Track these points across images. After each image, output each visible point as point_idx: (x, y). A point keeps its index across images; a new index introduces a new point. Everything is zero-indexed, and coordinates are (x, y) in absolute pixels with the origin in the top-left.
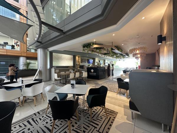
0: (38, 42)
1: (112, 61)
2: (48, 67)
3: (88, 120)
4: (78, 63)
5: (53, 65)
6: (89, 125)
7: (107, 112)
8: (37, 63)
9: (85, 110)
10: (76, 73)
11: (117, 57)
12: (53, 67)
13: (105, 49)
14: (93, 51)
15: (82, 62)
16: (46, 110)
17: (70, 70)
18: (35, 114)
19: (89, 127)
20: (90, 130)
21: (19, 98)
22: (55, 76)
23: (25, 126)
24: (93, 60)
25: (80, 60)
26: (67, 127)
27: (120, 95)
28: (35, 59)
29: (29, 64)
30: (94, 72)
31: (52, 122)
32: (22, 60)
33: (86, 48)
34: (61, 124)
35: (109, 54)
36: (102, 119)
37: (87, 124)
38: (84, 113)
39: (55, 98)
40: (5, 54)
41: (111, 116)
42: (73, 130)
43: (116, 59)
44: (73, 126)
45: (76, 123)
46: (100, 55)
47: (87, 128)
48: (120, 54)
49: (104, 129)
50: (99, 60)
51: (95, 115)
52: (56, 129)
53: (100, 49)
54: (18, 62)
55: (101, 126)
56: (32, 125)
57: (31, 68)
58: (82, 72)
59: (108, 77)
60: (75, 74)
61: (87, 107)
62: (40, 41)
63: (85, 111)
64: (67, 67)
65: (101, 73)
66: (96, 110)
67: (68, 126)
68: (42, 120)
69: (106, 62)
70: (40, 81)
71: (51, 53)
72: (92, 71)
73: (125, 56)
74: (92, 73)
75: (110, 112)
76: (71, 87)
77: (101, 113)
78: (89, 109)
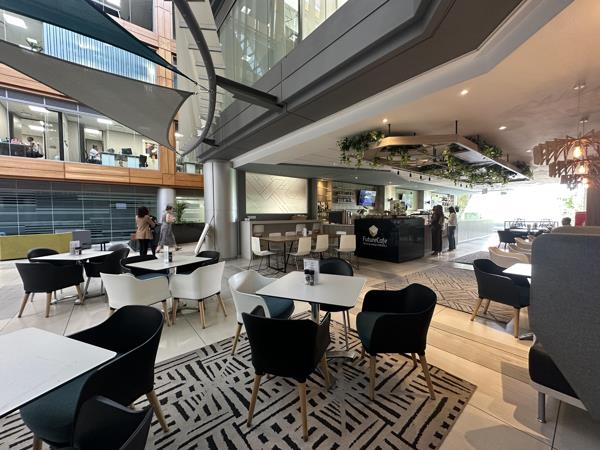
0: (205, 140)
1: (452, 197)
2: (234, 216)
3: (363, 395)
4: (323, 204)
5: (248, 212)
6: (367, 411)
7: (433, 379)
8: (202, 206)
9: (352, 360)
10: (319, 237)
11: (475, 179)
12: (246, 216)
13: (424, 151)
14: (377, 160)
15: (335, 201)
16: (233, 343)
17: (298, 228)
18: (203, 349)
19: (366, 416)
20: (371, 427)
21: (164, 301)
22: (254, 245)
23: (183, 378)
24: (374, 194)
25: (330, 195)
26: (294, 402)
27: (485, 324)
28: (198, 192)
29: (182, 207)
30: (379, 235)
31: (252, 381)
32: (165, 197)
33: (352, 151)
34: (277, 391)
35: (438, 167)
36: (413, 398)
37: (359, 406)
38: (346, 368)
39: (259, 309)
40: (126, 180)
41: (446, 394)
42: (313, 414)
43: (469, 189)
44: (313, 403)
45: (322, 397)
46: (404, 174)
47: (360, 418)
48: (488, 167)
49: (420, 435)
50: (400, 191)
51: (385, 381)
52: (262, 401)
53: (405, 151)
54: (155, 203)
55: (411, 421)
56: (198, 379)
57: (188, 220)
58: (338, 233)
59: (435, 254)
60: (314, 240)
61: (357, 350)
62: (212, 138)
63: (349, 363)
64: (289, 217)
65: (404, 239)
66: (391, 366)
67: (298, 399)
68: (223, 370)
69: (427, 197)
70: (212, 258)
71: (241, 173)
72: (374, 230)
73: (511, 173)
74: (371, 237)
75: (444, 379)
76: (306, 282)
77: (409, 380)
78: (363, 357)
